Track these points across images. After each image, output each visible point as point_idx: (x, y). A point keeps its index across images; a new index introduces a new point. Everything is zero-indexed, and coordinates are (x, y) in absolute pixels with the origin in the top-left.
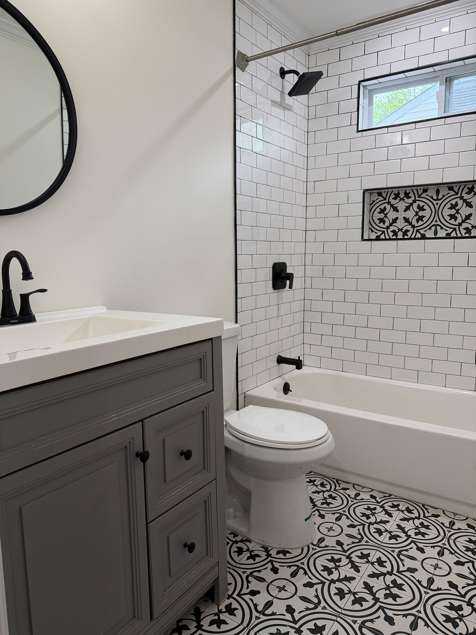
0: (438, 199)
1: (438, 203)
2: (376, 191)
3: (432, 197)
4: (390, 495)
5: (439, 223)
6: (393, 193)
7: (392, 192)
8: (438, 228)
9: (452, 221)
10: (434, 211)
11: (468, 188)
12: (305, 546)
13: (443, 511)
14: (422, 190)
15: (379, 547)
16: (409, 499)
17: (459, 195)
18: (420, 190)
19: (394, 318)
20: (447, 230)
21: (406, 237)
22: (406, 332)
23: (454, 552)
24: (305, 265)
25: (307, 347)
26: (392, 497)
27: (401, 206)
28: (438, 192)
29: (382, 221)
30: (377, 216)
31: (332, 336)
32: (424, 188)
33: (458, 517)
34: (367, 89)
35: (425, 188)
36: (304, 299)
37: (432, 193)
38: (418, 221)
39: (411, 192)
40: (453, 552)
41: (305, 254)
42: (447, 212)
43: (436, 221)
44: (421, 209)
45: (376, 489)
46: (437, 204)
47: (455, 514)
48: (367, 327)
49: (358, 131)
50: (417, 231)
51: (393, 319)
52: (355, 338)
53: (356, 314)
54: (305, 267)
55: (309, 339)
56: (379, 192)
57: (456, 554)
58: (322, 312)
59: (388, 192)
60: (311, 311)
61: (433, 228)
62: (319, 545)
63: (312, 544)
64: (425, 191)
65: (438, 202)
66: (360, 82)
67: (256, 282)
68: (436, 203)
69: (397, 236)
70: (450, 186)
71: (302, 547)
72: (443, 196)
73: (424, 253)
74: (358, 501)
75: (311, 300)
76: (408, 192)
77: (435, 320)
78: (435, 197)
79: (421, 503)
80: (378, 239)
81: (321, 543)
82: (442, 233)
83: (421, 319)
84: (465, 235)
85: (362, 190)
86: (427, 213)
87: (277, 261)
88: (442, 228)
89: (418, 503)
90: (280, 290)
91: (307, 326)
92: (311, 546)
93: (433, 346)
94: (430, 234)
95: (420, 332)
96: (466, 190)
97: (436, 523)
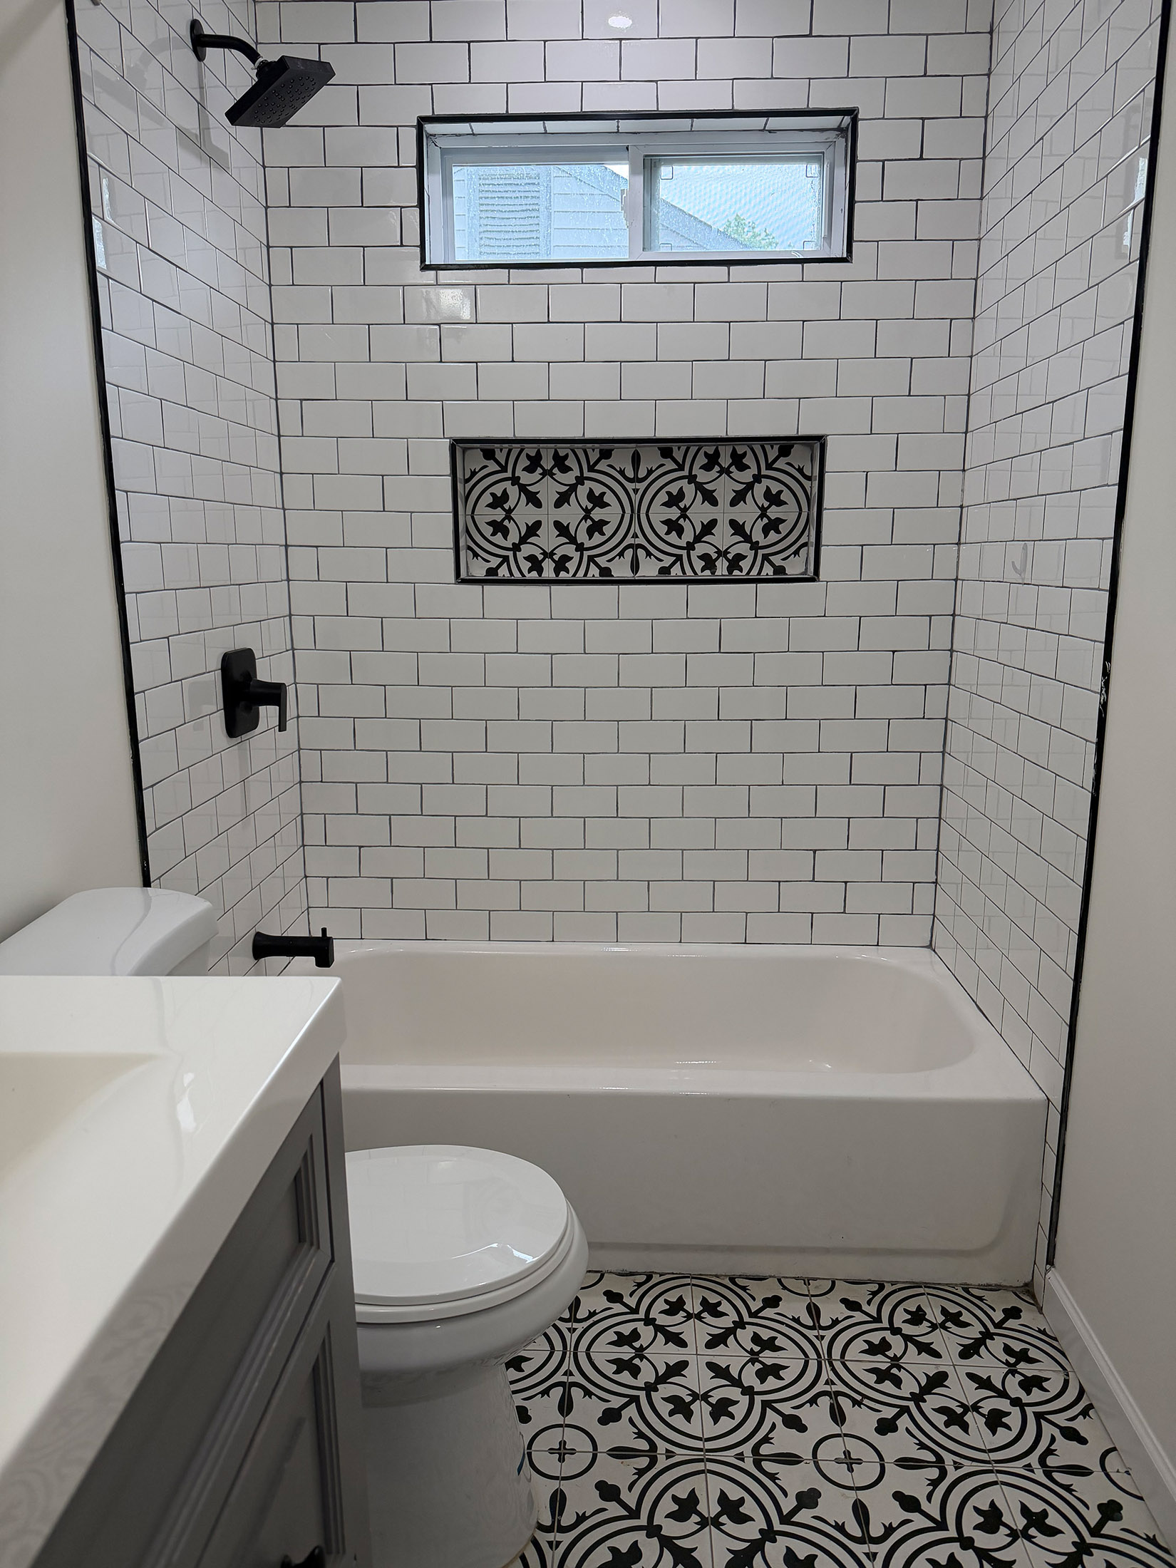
0: (636, 480)
1: (638, 490)
2: (478, 445)
3: (622, 472)
4: (649, 1277)
5: (641, 540)
6: (523, 455)
7: (522, 450)
8: (641, 553)
9: (673, 538)
10: (628, 510)
11: (706, 454)
12: (526, 1545)
13: (779, 1281)
14: (597, 451)
15: (704, 1458)
16: (695, 1272)
17: (686, 473)
18: (593, 450)
19: (552, 786)
20: (661, 560)
21: (563, 575)
22: (585, 820)
23: (861, 1398)
24: (293, 649)
25: (316, 885)
26: (656, 1279)
27: (548, 490)
28: (636, 460)
29: (498, 527)
30: (486, 514)
31: (391, 846)
32: (602, 448)
33: (816, 1287)
34: (436, 145)
35: (606, 447)
36: (299, 749)
37: (621, 460)
38: (590, 533)
39: (571, 455)
40: (859, 1398)
41: (290, 615)
42: (660, 513)
43: (635, 536)
44: (598, 501)
45: (610, 1269)
46: (636, 491)
47: (807, 1281)
48: (486, 816)
49: (425, 268)
50: (591, 559)
51: (552, 789)
52: (456, 847)
53: (453, 783)
54: (293, 654)
55: (320, 862)
56: (488, 447)
57: (866, 1401)
58: (356, 783)
59: (510, 451)
60: (322, 782)
61: (629, 553)
62: (559, 1521)
63: (541, 1527)
64: (606, 454)
65: (638, 485)
66: (423, 120)
67: (185, 723)
68: (634, 490)
69: (540, 571)
70: (666, 447)
71: (520, 1554)
72: (650, 472)
73: (618, 619)
74: (586, 1324)
75: (321, 750)
76: (562, 453)
77: (650, 785)
78: (630, 474)
79: (726, 1276)
80: (492, 578)
81: (561, 1514)
82: (649, 568)
83: (617, 786)
84: (702, 572)
85: (448, 440)
86: (610, 514)
87: (230, 647)
88: (649, 554)
89: (717, 1276)
90: (244, 737)
91: (314, 827)
92: (543, 1538)
93: (650, 849)
94: (621, 569)
95: (617, 817)
96: (701, 460)
97: (782, 1323)
